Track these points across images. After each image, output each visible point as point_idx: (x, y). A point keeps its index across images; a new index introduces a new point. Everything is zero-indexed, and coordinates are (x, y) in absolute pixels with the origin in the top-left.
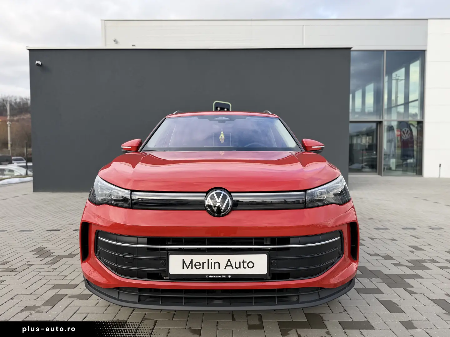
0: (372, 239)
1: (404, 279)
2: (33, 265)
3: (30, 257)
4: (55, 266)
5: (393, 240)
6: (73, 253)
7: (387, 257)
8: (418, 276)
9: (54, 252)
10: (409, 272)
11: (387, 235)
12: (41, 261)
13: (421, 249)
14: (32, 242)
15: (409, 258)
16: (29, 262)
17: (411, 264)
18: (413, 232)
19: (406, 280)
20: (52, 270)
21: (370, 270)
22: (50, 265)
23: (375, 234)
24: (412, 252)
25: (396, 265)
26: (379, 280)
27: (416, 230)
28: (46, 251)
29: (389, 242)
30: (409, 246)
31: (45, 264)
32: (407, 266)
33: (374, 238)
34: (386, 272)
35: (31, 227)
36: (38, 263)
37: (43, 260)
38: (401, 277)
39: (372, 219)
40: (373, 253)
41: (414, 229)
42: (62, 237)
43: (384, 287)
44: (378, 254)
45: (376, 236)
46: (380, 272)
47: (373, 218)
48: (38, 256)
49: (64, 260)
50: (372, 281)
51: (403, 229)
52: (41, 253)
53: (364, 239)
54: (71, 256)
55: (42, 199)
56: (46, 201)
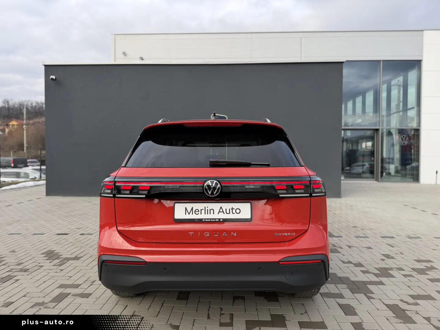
0: (350, 247)
1: (367, 285)
2: (43, 266)
3: (41, 259)
4: (62, 268)
5: (370, 248)
6: (78, 256)
7: (359, 265)
8: (381, 283)
9: (62, 255)
10: (375, 279)
11: (365, 243)
12: (50, 263)
13: (393, 258)
14: (43, 245)
15: (377, 266)
16: (40, 263)
17: (378, 272)
18: (390, 241)
19: (369, 286)
20: (60, 271)
21: (339, 276)
22: (58, 267)
23: (354, 242)
24: (383, 260)
25: (364, 272)
26: (345, 286)
27: (394, 239)
28: (55, 254)
29: (365, 250)
30: (382, 255)
31: (54, 265)
32: (374, 274)
33: (352, 246)
34: (353, 279)
35: (43, 231)
36: (48, 265)
37: (52, 262)
38: (365, 283)
39: (356, 227)
40: (347, 261)
41: (393, 237)
42: (70, 241)
43: (346, 292)
44: (350, 262)
45: (355, 244)
46: (347, 278)
47: (357, 226)
48: (48, 258)
49: (70, 262)
50: (337, 286)
51: (382, 237)
52: (51, 255)
53: (342, 247)
54: (77, 258)
55: (54, 203)
56: (57, 205)
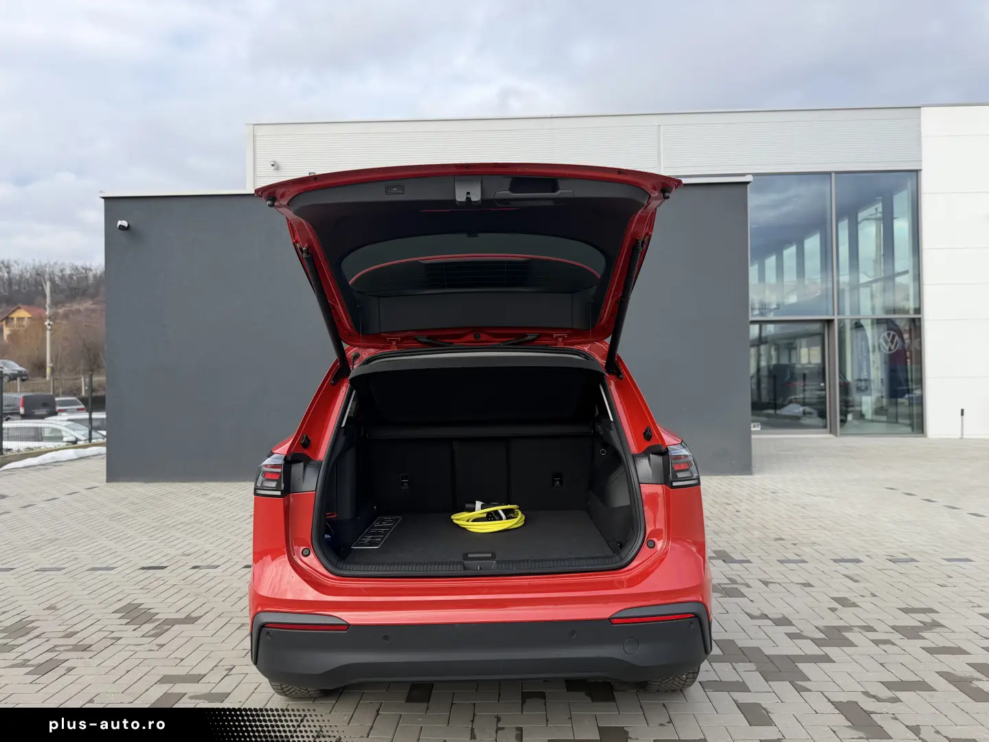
0: (766, 583)
1: (797, 664)
2: (121, 638)
3: (114, 623)
4: (160, 640)
5: (809, 585)
6: (193, 615)
7: (783, 621)
8: (826, 659)
9: (157, 614)
10: (814, 650)
11: (798, 574)
12: (134, 630)
13: (854, 605)
14: (114, 592)
15: (821, 624)
16: (113, 632)
17: (822, 636)
18: (852, 569)
19: (801, 666)
20: (158, 648)
21: (740, 646)
22: (153, 638)
23: (775, 572)
24: (833, 610)
25: (792, 636)
26: (752, 666)
27: (861, 564)
28: (143, 611)
29: (796, 589)
30: (833, 598)
31: (143, 636)
32: (813, 640)
33: (772, 581)
34: (769, 650)
35: (110, 562)
36: (130, 634)
37: (139, 629)
38: (792, 660)
39: (782, 539)
40: (757, 613)
41: (858, 561)
42: (171, 582)
43: (754, 679)
44: (766, 616)
45: (777, 577)
46: (758, 650)
47: (783, 537)
48: (128, 620)
49: (176, 627)
50: (736, 668)
51: (835, 561)
52: (134, 614)
53: (750, 584)
54: (189, 620)
55: (127, 498)
56: (133, 503)
